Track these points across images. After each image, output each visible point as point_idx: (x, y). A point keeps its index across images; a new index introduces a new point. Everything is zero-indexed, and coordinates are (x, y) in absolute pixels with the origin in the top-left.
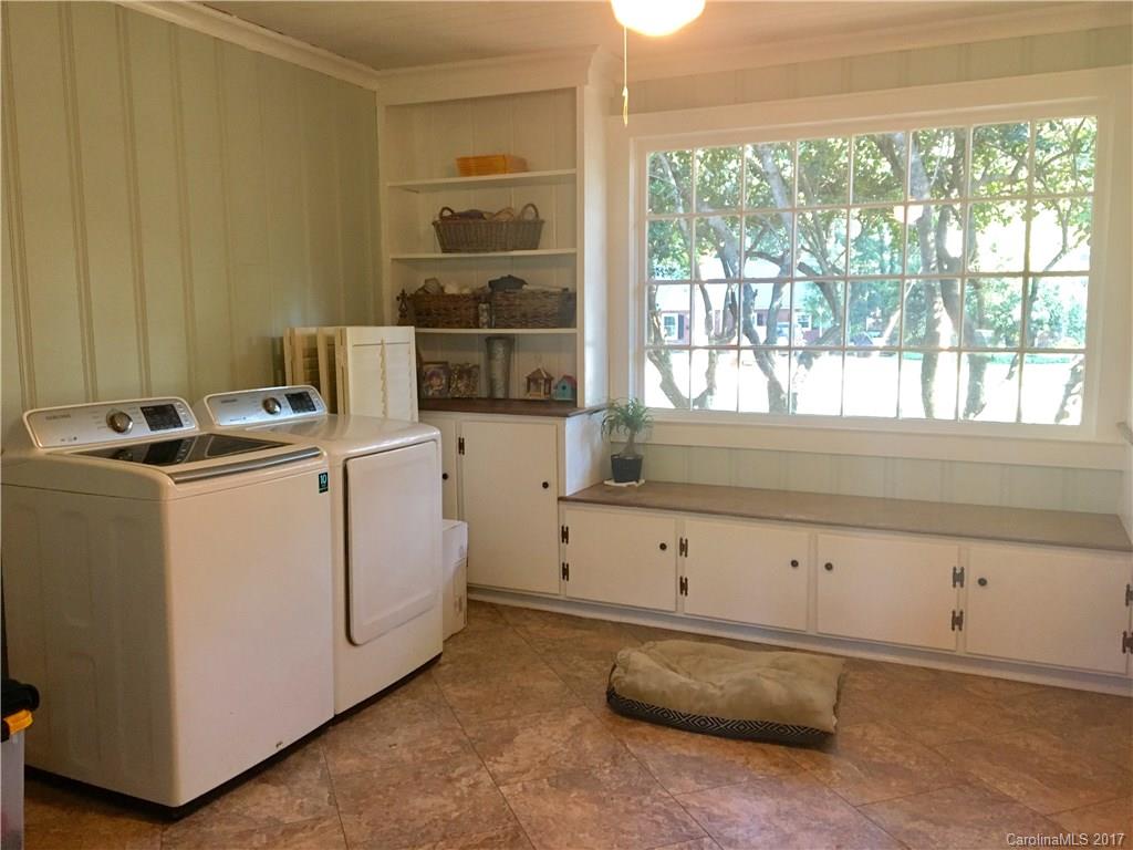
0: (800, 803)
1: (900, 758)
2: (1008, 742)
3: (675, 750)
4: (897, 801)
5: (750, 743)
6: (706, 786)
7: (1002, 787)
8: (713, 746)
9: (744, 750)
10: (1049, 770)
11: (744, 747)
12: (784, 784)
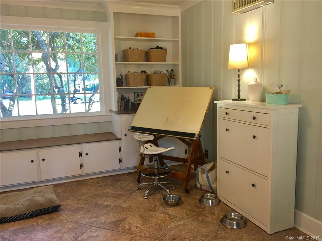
0: (59, 227)
1: (79, 205)
2: (102, 192)
3: (11, 229)
4: (84, 216)
5: (35, 218)
6: (28, 235)
7: (106, 203)
8: (23, 223)
9: (35, 220)
10: (114, 195)
11: (34, 219)
12: (52, 224)
